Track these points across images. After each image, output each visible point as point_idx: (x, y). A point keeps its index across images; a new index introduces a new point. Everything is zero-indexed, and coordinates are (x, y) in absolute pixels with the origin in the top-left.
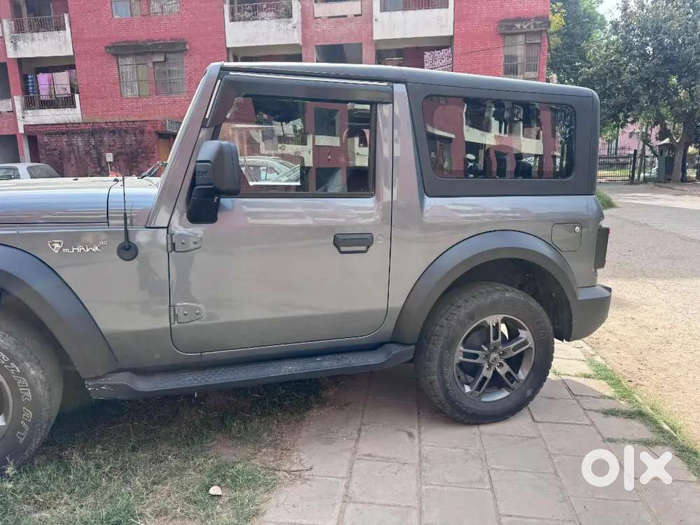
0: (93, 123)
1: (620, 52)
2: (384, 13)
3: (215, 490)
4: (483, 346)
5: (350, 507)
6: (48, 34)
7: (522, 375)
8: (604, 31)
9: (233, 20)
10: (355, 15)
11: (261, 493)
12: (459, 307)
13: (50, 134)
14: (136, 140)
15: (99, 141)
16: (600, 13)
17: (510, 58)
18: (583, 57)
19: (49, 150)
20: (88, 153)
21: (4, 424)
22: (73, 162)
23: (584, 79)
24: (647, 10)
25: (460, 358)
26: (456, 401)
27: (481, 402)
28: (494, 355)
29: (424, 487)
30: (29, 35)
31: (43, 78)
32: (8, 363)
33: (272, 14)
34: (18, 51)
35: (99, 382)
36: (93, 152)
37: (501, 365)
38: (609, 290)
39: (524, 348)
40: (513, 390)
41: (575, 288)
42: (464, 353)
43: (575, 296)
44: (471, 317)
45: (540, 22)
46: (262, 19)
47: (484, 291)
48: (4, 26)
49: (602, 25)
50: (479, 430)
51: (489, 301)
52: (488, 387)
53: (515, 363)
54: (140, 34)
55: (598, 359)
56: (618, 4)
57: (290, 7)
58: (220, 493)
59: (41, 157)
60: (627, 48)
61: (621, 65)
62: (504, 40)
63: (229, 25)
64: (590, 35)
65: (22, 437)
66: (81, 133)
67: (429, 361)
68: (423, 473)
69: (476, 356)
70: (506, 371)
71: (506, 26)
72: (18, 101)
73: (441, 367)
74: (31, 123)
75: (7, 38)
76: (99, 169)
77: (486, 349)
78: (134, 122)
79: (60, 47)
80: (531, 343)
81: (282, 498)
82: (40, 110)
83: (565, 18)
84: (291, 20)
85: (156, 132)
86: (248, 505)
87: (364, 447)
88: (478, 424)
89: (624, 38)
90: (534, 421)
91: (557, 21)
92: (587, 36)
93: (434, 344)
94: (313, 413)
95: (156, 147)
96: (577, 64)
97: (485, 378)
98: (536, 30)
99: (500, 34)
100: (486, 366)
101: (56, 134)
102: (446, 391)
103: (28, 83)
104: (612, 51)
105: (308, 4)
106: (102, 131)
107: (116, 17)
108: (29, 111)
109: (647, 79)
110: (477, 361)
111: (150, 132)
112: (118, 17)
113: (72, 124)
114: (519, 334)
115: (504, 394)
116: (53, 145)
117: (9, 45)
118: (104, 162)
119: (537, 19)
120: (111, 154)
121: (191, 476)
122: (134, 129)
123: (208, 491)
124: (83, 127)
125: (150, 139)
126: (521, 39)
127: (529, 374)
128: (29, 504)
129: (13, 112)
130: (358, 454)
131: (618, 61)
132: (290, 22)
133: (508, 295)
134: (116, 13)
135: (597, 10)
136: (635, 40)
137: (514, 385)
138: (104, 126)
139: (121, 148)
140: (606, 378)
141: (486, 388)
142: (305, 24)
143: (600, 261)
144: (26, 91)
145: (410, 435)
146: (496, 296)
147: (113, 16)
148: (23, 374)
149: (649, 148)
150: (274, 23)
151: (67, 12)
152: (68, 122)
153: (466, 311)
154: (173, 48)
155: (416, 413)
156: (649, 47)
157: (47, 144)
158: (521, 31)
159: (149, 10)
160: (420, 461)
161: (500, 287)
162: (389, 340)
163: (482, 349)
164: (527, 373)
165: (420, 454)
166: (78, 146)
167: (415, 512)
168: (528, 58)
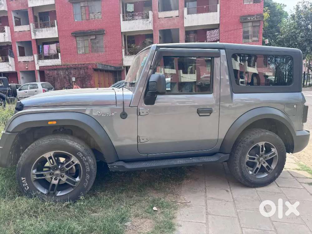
0: (67, 65)
1: (296, 28)
2: (189, 15)
3: (155, 208)
4: (257, 155)
5: (210, 217)
6: (48, 29)
7: (273, 167)
8: (287, 18)
9: (124, 20)
10: (176, 17)
11: (173, 210)
12: (247, 138)
13: (49, 70)
14: (85, 72)
15: (70, 73)
16: (285, 11)
17: (245, 32)
18: (279, 31)
19: (49, 76)
20: (65, 78)
21: (79, 180)
22: (59, 81)
23: (279, 41)
24: (308, 9)
25: (247, 159)
26: (246, 177)
27: (256, 178)
28: (261, 159)
29: (238, 211)
30: (41, 29)
31: (46, 47)
32: (82, 157)
33: (140, 17)
34: (36, 36)
35: (113, 164)
36: (67, 77)
37: (264, 163)
38: (309, 132)
39: (273, 156)
40: (269, 173)
41: (295, 131)
42: (249, 157)
43: (295, 134)
44: (253, 143)
45: (259, 16)
46: (136, 19)
47: (257, 132)
48: (31, 26)
49: (286, 16)
50: (256, 190)
51: (260, 136)
52: (259, 172)
53: (270, 162)
54: (85, 27)
55: (302, 163)
56: (294, 7)
57: (148, 14)
58: (157, 210)
59: (46, 79)
60: (299, 26)
61: (297, 34)
62: (243, 24)
63: (122, 22)
64: (281, 21)
65: (86, 185)
66: (62, 69)
67: (236, 160)
68: (236, 205)
69: (254, 159)
70: (267, 165)
71: (244, 18)
72: (36, 56)
73: (240, 163)
74: (42, 66)
75: (32, 31)
76: (69, 84)
77: (258, 156)
78: (84, 64)
79: (53, 34)
80: (277, 154)
81: (181, 212)
82: (45, 60)
83: (270, 14)
84: (149, 19)
85: (93, 68)
86: (169, 214)
87: (209, 195)
88: (255, 187)
89: (297, 22)
90: (278, 186)
91: (266, 15)
92: (280, 21)
93: (237, 154)
94: (185, 182)
95: (93, 75)
96: (276, 34)
97: (258, 168)
98: (257, 20)
99: (241, 22)
100: (258, 163)
101: (52, 70)
102: (242, 173)
103: (40, 49)
104: (292, 28)
105: (155, 12)
106: (71, 68)
107: (75, 21)
108: (40, 61)
109: (309, 40)
110: (255, 161)
111: (90, 68)
112: (77, 21)
113: (59, 65)
114: (271, 150)
115: (266, 175)
116: (51, 74)
117: (32, 33)
118: (71, 81)
119: (257, 15)
120: (74, 78)
121: (144, 203)
122: (84, 67)
123: (152, 209)
124: (63, 66)
125: (90, 72)
126: (250, 24)
127: (276, 167)
128: (89, 210)
129: (34, 61)
130: (207, 197)
131: (295, 32)
132: (148, 20)
133: (267, 133)
134: (76, 19)
135: (283, 9)
136: (303, 22)
137: (270, 171)
138: (71, 66)
139: (78, 75)
140: (307, 170)
141: (258, 172)
142: (154, 21)
143: (305, 120)
144: (39, 52)
145: (227, 191)
146: (262, 134)
147: (74, 21)
148: (87, 161)
149: (311, 71)
150: (141, 21)
151: (56, 19)
152: (57, 65)
153: (250, 140)
154: (99, 33)
155: (228, 183)
156: (309, 26)
157: (49, 74)
158: (251, 20)
159: (89, 17)
160: (234, 201)
161: (264, 130)
162: (218, 152)
163: (256, 156)
164: (275, 166)
165: (233, 198)
166: (61, 75)
167: (237, 219)
168: (254, 32)
